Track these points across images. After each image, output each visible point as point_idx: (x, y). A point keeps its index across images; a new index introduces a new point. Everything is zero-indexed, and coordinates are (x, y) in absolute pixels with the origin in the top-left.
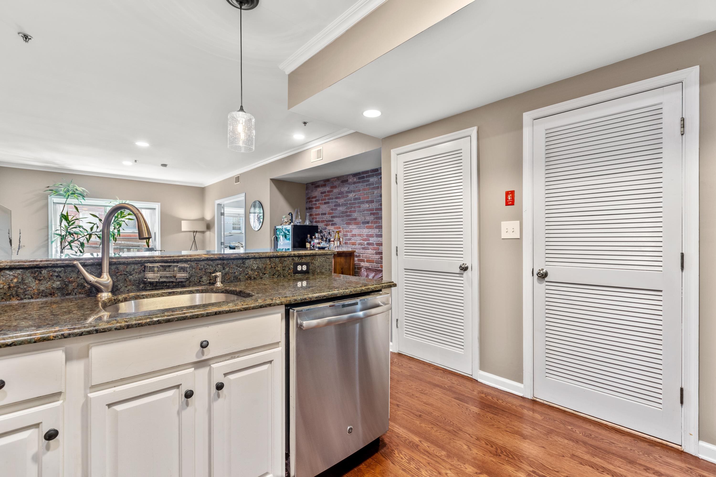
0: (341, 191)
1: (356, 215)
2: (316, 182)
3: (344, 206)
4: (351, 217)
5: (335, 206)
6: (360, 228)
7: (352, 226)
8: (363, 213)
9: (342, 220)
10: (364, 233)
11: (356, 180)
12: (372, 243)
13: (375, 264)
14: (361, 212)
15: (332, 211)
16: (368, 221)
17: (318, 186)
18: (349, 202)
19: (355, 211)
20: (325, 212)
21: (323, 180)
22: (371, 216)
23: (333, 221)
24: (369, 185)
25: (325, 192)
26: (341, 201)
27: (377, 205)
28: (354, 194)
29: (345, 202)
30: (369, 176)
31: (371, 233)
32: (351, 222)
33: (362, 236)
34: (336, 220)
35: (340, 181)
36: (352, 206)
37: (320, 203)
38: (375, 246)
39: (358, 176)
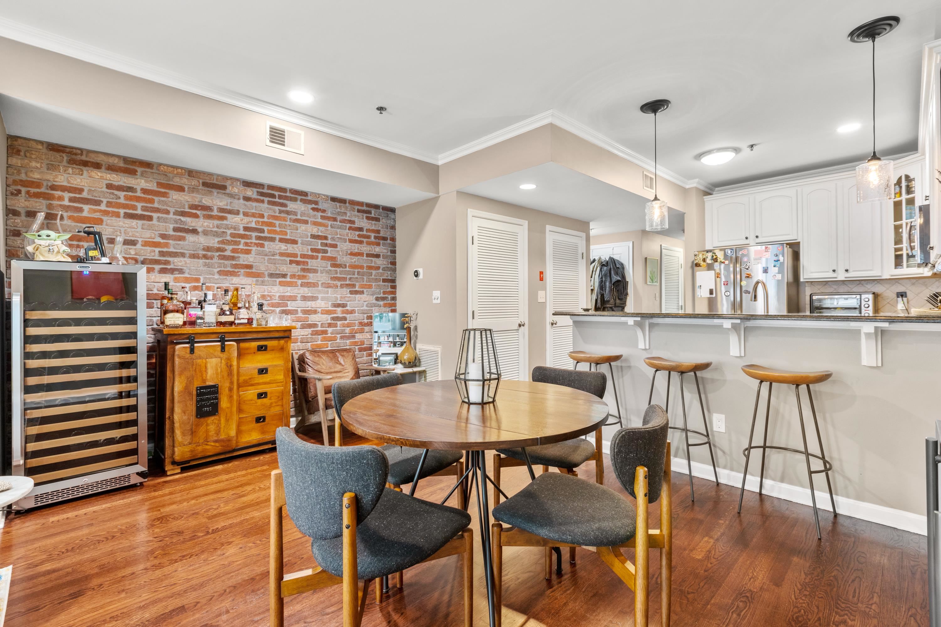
0: (200, 201)
1: (251, 260)
2: (81, 150)
3: (214, 236)
4: (236, 261)
5: (175, 230)
6: (263, 284)
7: (241, 279)
8: (273, 258)
9: (206, 265)
10: (274, 294)
11: (253, 194)
12: (294, 310)
13: (299, 344)
14: (266, 255)
15: (165, 241)
16: (284, 273)
17: (97, 166)
18: (229, 232)
19: (248, 252)
20: (133, 239)
21: (119, 157)
22: (290, 266)
23: (167, 263)
24: (288, 213)
25: (130, 189)
26: (201, 224)
27: (305, 249)
28: (246, 219)
29: (215, 229)
30: (286, 198)
31: (292, 294)
32: (236, 270)
33: (269, 299)
34: (177, 262)
35: (199, 181)
36: (240, 241)
37: (106, 213)
38: (300, 315)
39: (259, 188)
